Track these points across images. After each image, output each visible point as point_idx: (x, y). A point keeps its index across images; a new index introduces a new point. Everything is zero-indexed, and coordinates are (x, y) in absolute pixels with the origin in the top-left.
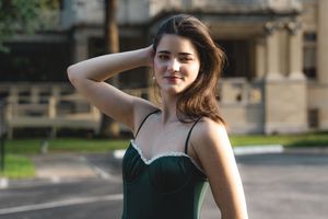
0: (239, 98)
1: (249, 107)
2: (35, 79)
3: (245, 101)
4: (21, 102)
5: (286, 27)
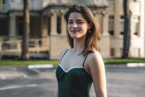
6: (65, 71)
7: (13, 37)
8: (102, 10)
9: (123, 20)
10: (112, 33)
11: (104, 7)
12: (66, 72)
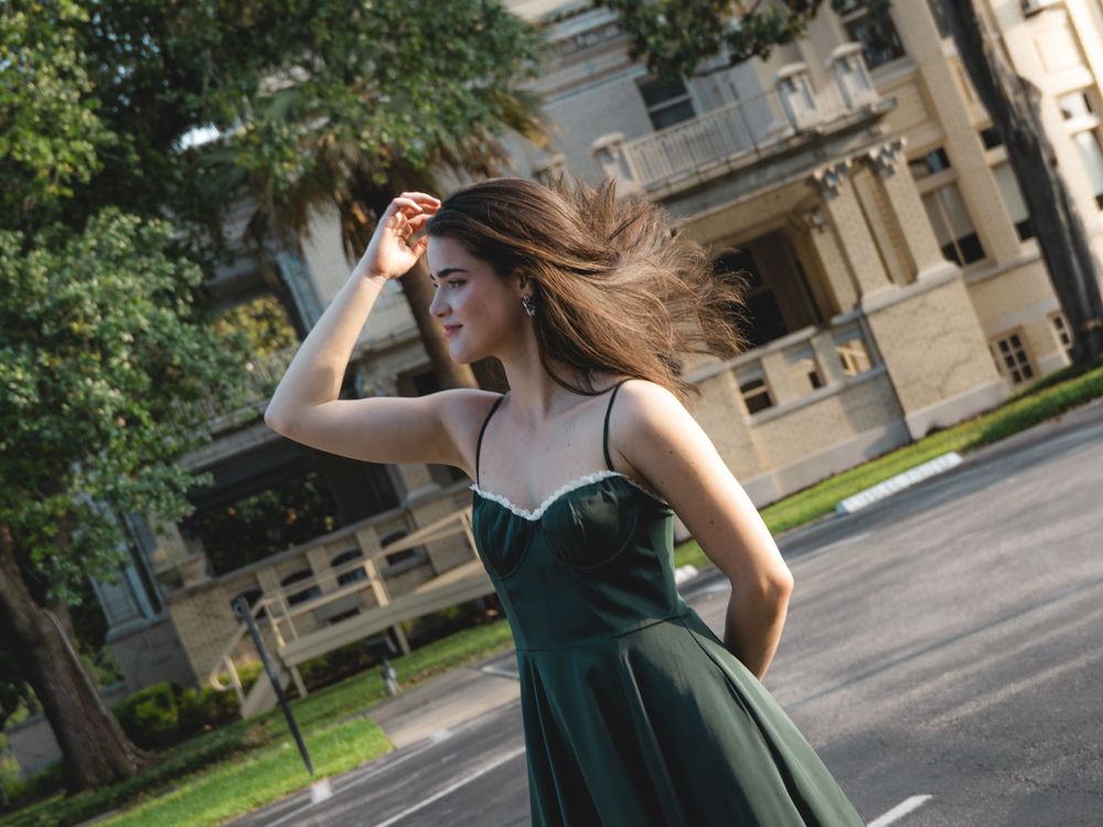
0: (816, 380)
1: (846, 390)
2: (307, 532)
3: (833, 384)
4: (294, 601)
5: (865, 161)
6: (524, 513)
7: (424, 502)
8: (855, 142)
9: (1000, 153)
10: (967, 250)
11: (869, 121)
12: (530, 518)
